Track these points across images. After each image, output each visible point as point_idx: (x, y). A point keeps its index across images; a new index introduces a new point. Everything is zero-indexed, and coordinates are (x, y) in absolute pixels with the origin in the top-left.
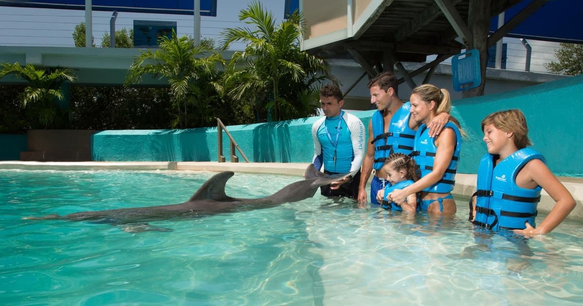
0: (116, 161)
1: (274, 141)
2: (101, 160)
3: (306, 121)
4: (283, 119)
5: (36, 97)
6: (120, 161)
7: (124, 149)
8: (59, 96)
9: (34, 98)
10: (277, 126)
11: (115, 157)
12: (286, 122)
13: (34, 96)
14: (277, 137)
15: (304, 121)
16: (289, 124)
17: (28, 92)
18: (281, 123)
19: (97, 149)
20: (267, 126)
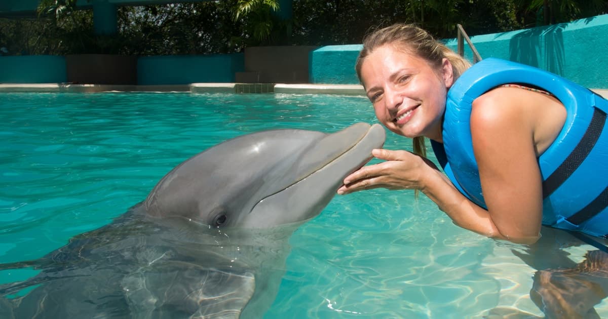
0: (335, 83)
1: (538, 56)
2: (317, 82)
3: (590, 22)
4: (555, 23)
5: (248, 8)
6: (340, 83)
7: (345, 68)
8: (274, 6)
9: (247, 10)
10: (544, 33)
11: (334, 79)
12: (559, 26)
13: (246, 8)
14: (543, 49)
15: (587, 23)
16: (564, 27)
17: (242, 3)
18: (550, 28)
19: (316, 69)
20: (529, 33)
